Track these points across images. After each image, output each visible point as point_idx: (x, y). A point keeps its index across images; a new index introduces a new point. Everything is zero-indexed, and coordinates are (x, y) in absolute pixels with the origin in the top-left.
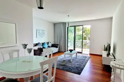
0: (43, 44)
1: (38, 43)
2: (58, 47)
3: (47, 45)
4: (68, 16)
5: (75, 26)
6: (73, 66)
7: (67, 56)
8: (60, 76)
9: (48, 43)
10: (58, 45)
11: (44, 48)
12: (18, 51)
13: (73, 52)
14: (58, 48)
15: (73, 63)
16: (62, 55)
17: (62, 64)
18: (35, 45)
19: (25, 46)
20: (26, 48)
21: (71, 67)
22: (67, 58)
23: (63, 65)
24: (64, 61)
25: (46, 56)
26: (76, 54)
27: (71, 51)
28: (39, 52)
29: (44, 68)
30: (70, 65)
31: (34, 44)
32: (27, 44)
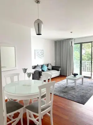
0: (42, 66)
1: (36, 65)
2: (60, 70)
3: (47, 68)
4: (71, 32)
5: (81, 44)
6: (77, 94)
7: (69, 81)
8: (61, 104)
9: (48, 65)
10: (59, 67)
11: (43, 71)
12: (18, 75)
13: (77, 76)
14: (59, 72)
15: (77, 90)
16: (63, 80)
17: (63, 91)
18: (33, 68)
19: (25, 70)
20: (26, 72)
21: (74, 95)
22: (69, 84)
23: (65, 92)
24: (66, 87)
25: (45, 81)
26: (82, 78)
27: (75, 75)
28: (37, 75)
29: (42, 92)
30: (73, 93)
31: (32, 66)
32: (27, 69)
